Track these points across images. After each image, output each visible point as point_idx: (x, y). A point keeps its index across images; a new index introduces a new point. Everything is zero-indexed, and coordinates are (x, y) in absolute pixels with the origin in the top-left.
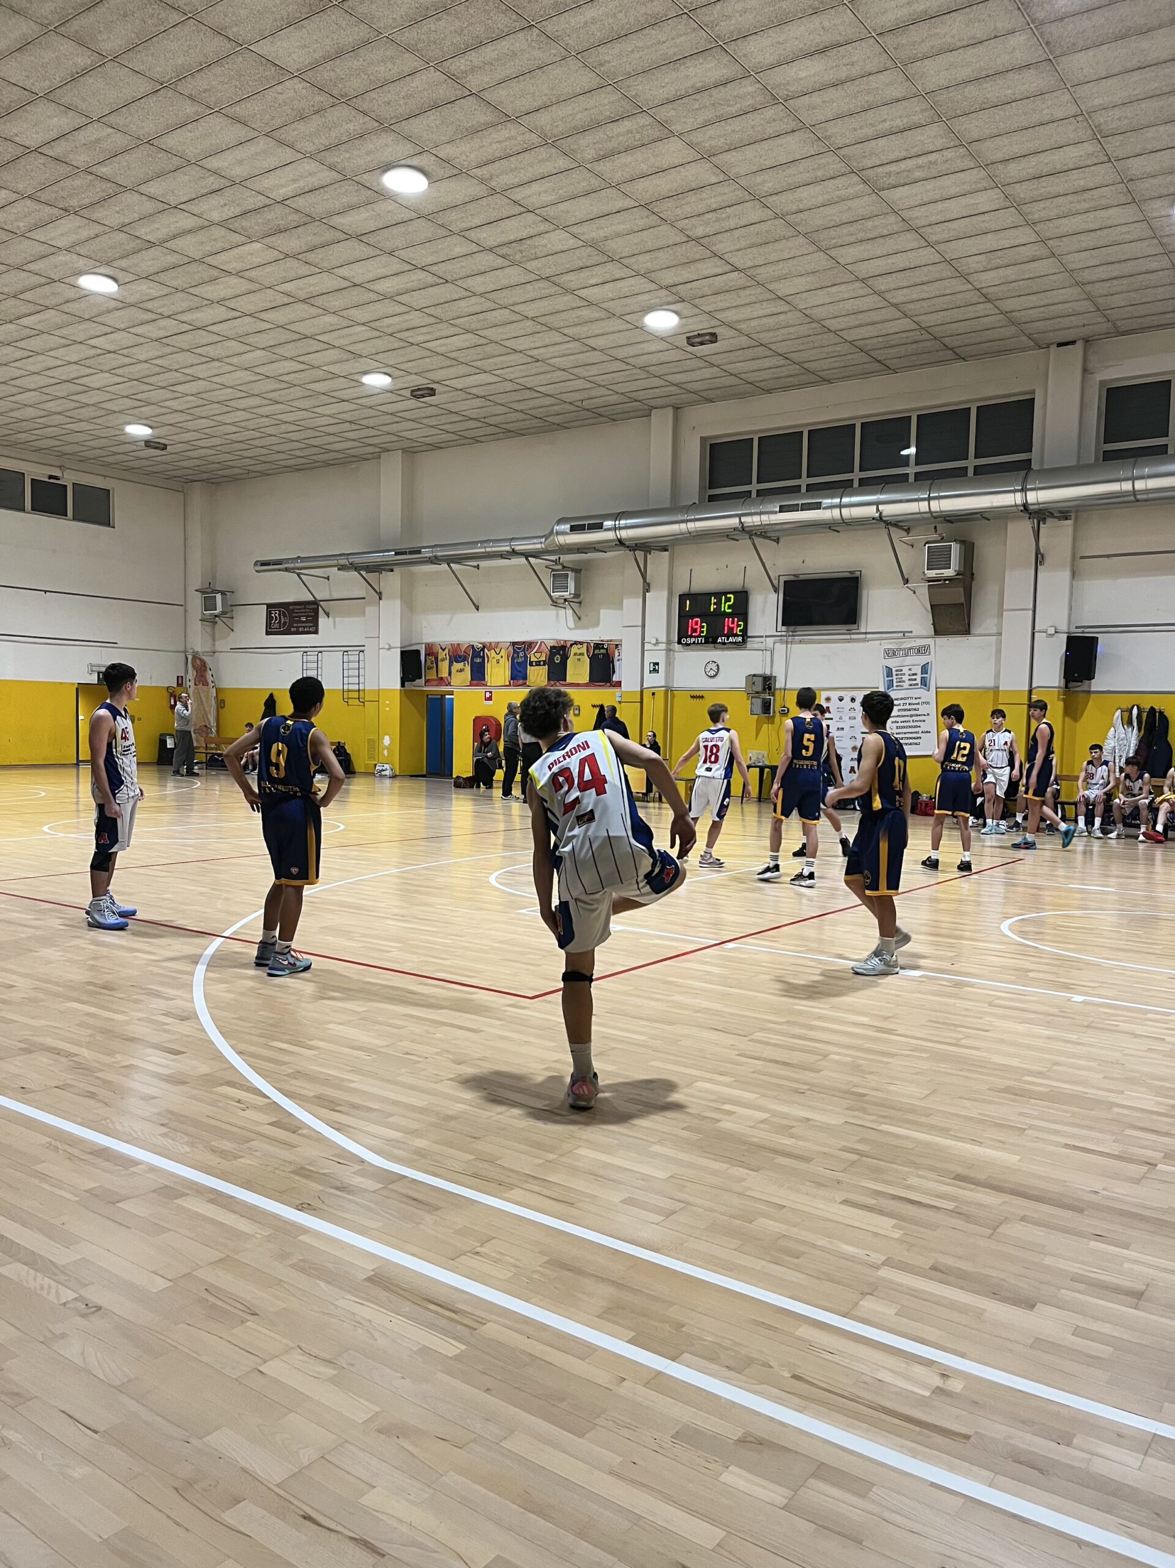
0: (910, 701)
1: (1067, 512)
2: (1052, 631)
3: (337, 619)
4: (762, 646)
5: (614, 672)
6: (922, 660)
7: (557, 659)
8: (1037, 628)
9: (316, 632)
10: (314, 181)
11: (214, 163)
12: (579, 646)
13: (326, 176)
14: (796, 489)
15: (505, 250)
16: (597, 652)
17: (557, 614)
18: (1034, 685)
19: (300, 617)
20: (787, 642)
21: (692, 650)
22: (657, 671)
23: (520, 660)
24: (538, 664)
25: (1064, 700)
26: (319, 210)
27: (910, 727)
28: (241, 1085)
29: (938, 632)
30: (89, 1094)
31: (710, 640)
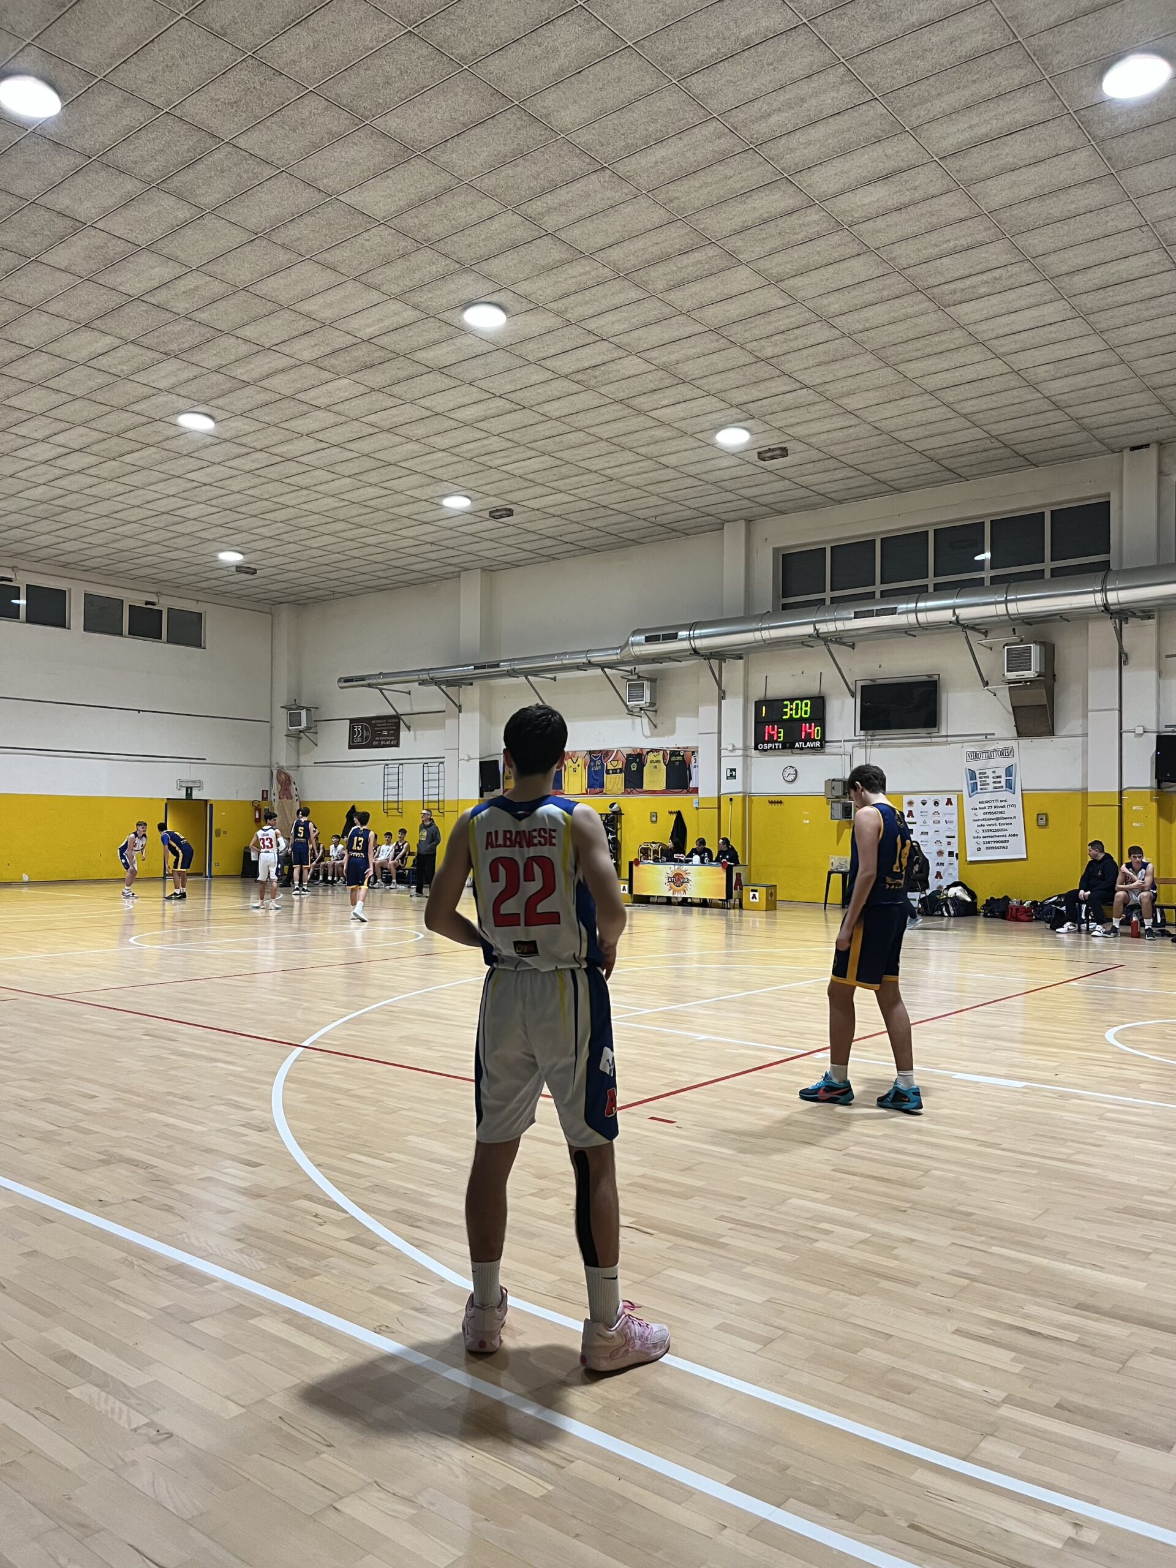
0: (995, 804)
1: (1150, 611)
2: (1140, 730)
3: (418, 733)
4: (841, 751)
5: (691, 778)
6: (1006, 762)
7: (634, 767)
8: (1124, 728)
9: (397, 745)
10: (399, 320)
11: (306, 307)
12: (655, 754)
13: (410, 315)
14: (872, 595)
15: (579, 377)
16: (673, 759)
17: (633, 723)
18: (1124, 786)
19: (381, 731)
20: (866, 747)
21: (769, 756)
22: (735, 777)
23: (597, 769)
24: (615, 771)
25: (1157, 801)
26: (403, 347)
27: (998, 830)
28: (319, 1199)
29: (1021, 734)
30: (166, 1208)
31: (788, 745)
